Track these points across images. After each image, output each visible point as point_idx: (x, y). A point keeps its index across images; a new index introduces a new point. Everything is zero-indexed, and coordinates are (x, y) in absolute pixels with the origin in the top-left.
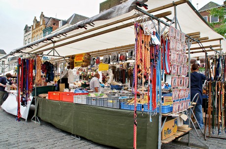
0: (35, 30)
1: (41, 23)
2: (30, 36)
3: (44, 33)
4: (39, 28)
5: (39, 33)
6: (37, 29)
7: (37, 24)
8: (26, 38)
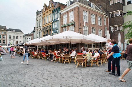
0: (45, 12)
1: (50, 6)
2: (41, 17)
3: (53, 13)
4: (48, 10)
5: (48, 13)
6: (47, 11)
7: (47, 7)
8: (38, 19)
